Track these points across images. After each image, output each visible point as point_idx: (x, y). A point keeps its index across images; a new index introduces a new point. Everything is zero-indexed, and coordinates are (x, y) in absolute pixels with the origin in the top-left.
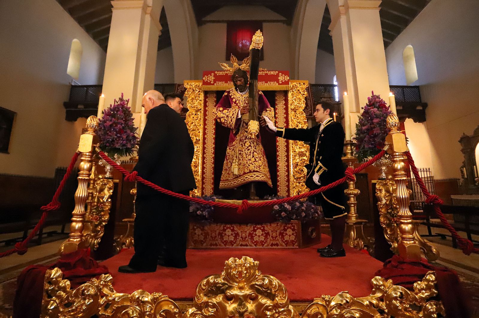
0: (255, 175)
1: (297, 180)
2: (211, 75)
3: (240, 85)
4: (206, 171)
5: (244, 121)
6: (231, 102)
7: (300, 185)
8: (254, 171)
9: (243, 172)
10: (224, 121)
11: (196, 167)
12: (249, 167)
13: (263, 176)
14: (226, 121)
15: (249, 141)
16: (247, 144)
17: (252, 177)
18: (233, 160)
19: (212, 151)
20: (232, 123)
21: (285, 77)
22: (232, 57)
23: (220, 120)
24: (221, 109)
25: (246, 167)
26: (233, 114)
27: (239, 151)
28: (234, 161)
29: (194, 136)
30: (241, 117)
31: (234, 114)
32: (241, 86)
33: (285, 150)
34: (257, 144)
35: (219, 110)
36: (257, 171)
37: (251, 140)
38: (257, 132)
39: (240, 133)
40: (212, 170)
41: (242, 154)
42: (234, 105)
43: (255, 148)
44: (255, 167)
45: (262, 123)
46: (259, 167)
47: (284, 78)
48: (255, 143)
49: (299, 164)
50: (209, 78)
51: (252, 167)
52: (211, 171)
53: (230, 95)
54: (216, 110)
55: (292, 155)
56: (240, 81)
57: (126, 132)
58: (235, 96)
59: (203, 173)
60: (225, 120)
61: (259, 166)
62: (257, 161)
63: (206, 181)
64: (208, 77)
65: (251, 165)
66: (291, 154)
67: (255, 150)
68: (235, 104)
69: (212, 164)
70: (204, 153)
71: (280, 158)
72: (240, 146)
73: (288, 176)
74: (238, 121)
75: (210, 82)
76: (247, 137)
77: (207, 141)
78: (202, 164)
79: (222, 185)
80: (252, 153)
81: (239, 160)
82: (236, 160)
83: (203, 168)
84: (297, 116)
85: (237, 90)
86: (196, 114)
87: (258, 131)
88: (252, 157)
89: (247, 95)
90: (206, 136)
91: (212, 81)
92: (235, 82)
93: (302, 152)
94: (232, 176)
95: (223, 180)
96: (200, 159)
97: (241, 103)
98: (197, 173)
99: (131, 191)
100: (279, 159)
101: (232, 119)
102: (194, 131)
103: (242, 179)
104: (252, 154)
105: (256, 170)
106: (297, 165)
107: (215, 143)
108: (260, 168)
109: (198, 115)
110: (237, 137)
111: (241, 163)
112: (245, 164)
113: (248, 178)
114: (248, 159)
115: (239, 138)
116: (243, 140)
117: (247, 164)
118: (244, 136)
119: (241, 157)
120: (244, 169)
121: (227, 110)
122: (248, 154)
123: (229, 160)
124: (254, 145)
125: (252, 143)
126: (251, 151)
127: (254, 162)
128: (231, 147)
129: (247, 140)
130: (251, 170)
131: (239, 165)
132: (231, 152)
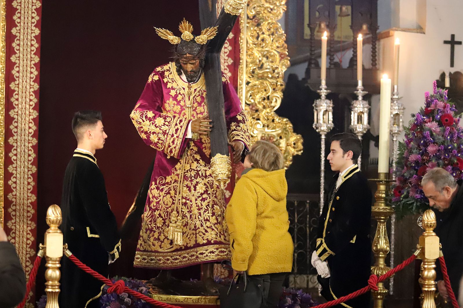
8: (216, 243)
9: (193, 242)
10: (156, 140)
12: (207, 234)
14: (160, 141)
15: (203, 181)
16: (201, 188)
17: (213, 253)
23: (148, 137)
24: (150, 114)
27: (182, 198)
28: (173, 218)
30: (192, 136)
31: (178, 129)
35: (147, 118)
36: (221, 243)
39: (183, 162)
41: (189, 205)
42: (171, 102)
44: (216, 234)
46: (224, 234)
48: (215, 186)
53: (165, 80)
62: (220, 223)
67: (215, 200)
72: (185, 188)
76: (200, 173)
79: (140, 259)
80: (210, 206)
88: (210, 214)
94: (169, 246)
103: (193, 255)
104: (211, 210)
105: (219, 239)
110: (175, 168)
111: (187, 222)
112: (199, 228)
113: (205, 255)
114: (204, 218)
115: (183, 173)
116: (191, 178)
117: (203, 228)
118: (192, 169)
119: (188, 211)
120: (196, 235)
121: (162, 118)
122: (203, 209)
123: (157, 213)
124: (214, 191)
125: (209, 187)
126: (209, 202)
127: (215, 225)
128: (163, 187)
129: (199, 180)
130: (210, 239)
131: (184, 226)
132: (164, 197)
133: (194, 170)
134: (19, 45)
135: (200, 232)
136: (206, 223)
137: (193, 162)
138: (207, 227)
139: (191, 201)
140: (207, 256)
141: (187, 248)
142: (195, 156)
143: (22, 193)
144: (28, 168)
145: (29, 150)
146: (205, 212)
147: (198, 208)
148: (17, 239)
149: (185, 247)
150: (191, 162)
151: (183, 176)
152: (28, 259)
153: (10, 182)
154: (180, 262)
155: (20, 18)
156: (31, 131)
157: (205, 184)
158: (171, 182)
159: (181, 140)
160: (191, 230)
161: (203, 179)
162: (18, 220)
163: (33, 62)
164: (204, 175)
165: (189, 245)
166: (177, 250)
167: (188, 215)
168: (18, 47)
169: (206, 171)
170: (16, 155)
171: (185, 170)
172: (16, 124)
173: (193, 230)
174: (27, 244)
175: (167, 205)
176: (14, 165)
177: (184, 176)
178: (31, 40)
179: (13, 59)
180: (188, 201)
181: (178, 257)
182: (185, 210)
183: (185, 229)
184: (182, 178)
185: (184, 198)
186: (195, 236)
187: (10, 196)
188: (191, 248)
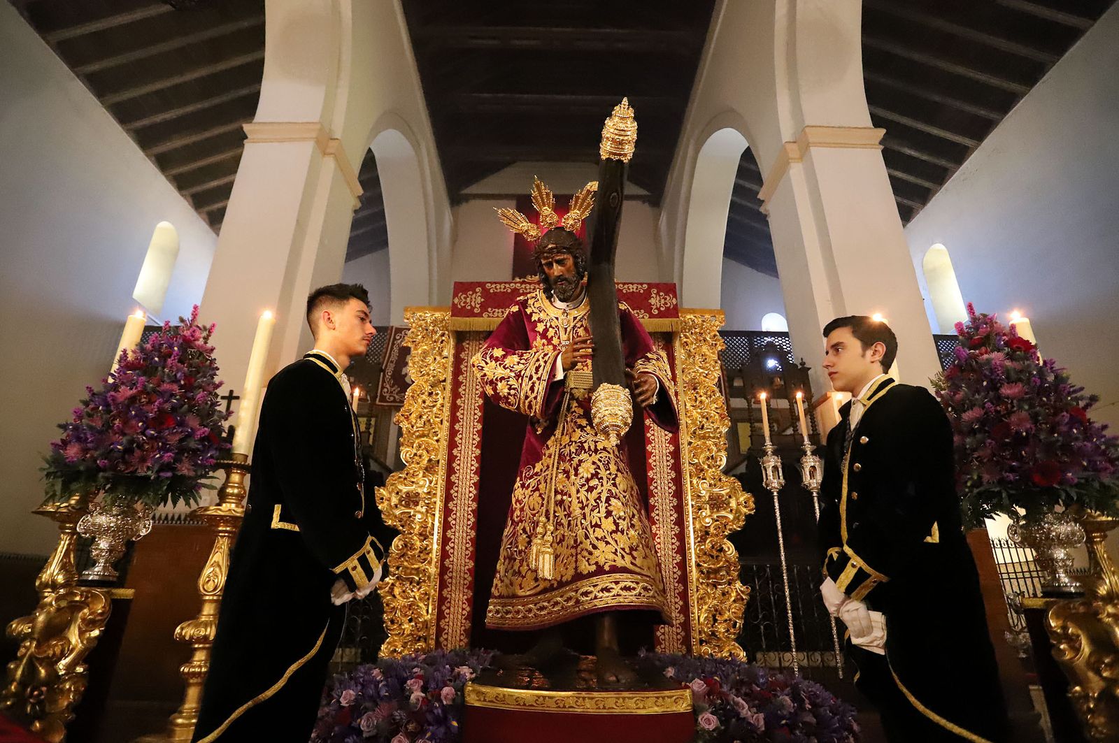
0: (617, 583)
1: (709, 579)
2: (475, 292)
3: (560, 278)
4: (452, 551)
5: (572, 394)
6: (530, 335)
7: (719, 592)
8: (614, 569)
9: (571, 572)
10: (506, 391)
11: (426, 538)
12: (596, 553)
13: (645, 589)
14: (512, 392)
15: (591, 459)
16: (586, 470)
17: (607, 590)
18: (536, 524)
19: (470, 492)
20: (536, 398)
21: (666, 299)
22: (538, 187)
23: (495, 389)
24: (498, 352)
25: (585, 553)
26: (537, 369)
27: (556, 492)
28: (539, 530)
29: (425, 453)
30: (565, 377)
31: (540, 366)
32: (566, 279)
33: (670, 491)
34: (618, 470)
35: (491, 357)
36: (624, 570)
37: (598, 456)
38: (626, 424)
39: (558, 432)
40: (468, 545)
41: (567, 503)
42: (539, 342)
43: (614, 485)
44: (615, 553)
45: (641, 394)
46: (630, 554)
47: (663, 301)
48: (613, 468)
49: (712, 530)
50: (468, 300)
51: (604, 555)
52: (467, 549)
53: (529, 311)
54: (480, 358)
55: (692, 506)
56: (560, 262)
57: (182, 424)
58: (542, 316)
59: (444, 555)
60: (510, 389)
61: (631, 549)
62: (622, 532)
63: (451, 578)
64: (465, 298)
65: (601, 545)
66: (689, 501)
67: (614, 490)
68: (544, 341)
69: (471, 529)
70: (448, 498)
71: (658, 515)
72: (560, 476)
73: (683, 565)
74: (555, 389)
75: (473, 308)
76: (586, 446)
77: (459, 465)
78: (441, 531)
79: (493, 612)
80: (603, 499)
81: (558, 524)
82: (544, 526)
83: (445, 541)
84: (699, 399)
85: (549, 297)
86: (430, 394)
87: (629, 421)
88: (603, 514)
89: (581, 311)
90: (455, 452)
91: (478, 306)
92: (546, 269)
93: (719, 496)
94: (533, 584)
95: (500, 597)
96: (437, 515)
97: (564, 337)
98: (428, 554)
99: (178, 630)
100: (657, 517)
101: (533, 383)
102: (425, 439)
103: (569, 599)
104: (603, 506)
105: (620, 563)
106: (707, 533)
107: (481, 472)
108: (634, 558)
109: (437, 394)
110: (547, 446)
111: (563, 536)
112: (581, 543)
113: (592, 596)
114: (591, 522)
115: (558, 450)
116: (570, 455)
117: (588, 540)
118: (572, 442)
119: (565, 515)
120: (576, 558)
121: (516, 356)
122: (590, 505)
123: (521, 526)
124: (610, 474)
125: (601, 466)
126: (600, 493)
127: (611, 534)
128: (529, 481)
129: (583, 456)
130: (601, 564)
131: (558, 544)
132: (530, 496)
133: (576, 442)
134: (463, 414)
135: (583, 550)
136: (594, 531)
137: (574, 431)
138: (597, 538)
139: (570, 496)
140: (596, 597)
141: (561, 584)
142: (578, 420)
143: (459, 559)
144: (467, 532)
145: (468, 515)
146: (592, 510)
147: (580, 505)
148: (452, 609)
149: (558, 582)
150: (571, 430)
151: (557, 455)
152: (462, 632)
153: (448, 548)
154: (548, 613)
155: (465, 390)
156: (471, 495)
157: (594, 463)
158: (541, 470)
159: (545, 383)
160: (569, 547)
161: (590, 455)
162: (454, 588)
163: (476, 429)
164: (593, 448)
165: (564, 579)
166: (545, 591)
167: (565, 522)
168: (462, 416)
169: (596, 442)
170: (455, 519)
171: (561, 445)
172: (456, 489)
173: (573, 547)
174: (462, 615)
175: (534, 509)
176: (453, 530)
177: (560, 455)
178: (475, 409)
179: (457, 427)
180: (565, 497)
181: (546, 604)
182: (561, 514)
183: (559, 549)
184: (557, 458)
185: (559, 493)
186: (574, 558)
187: (447, 562)
188: (568, 583)
